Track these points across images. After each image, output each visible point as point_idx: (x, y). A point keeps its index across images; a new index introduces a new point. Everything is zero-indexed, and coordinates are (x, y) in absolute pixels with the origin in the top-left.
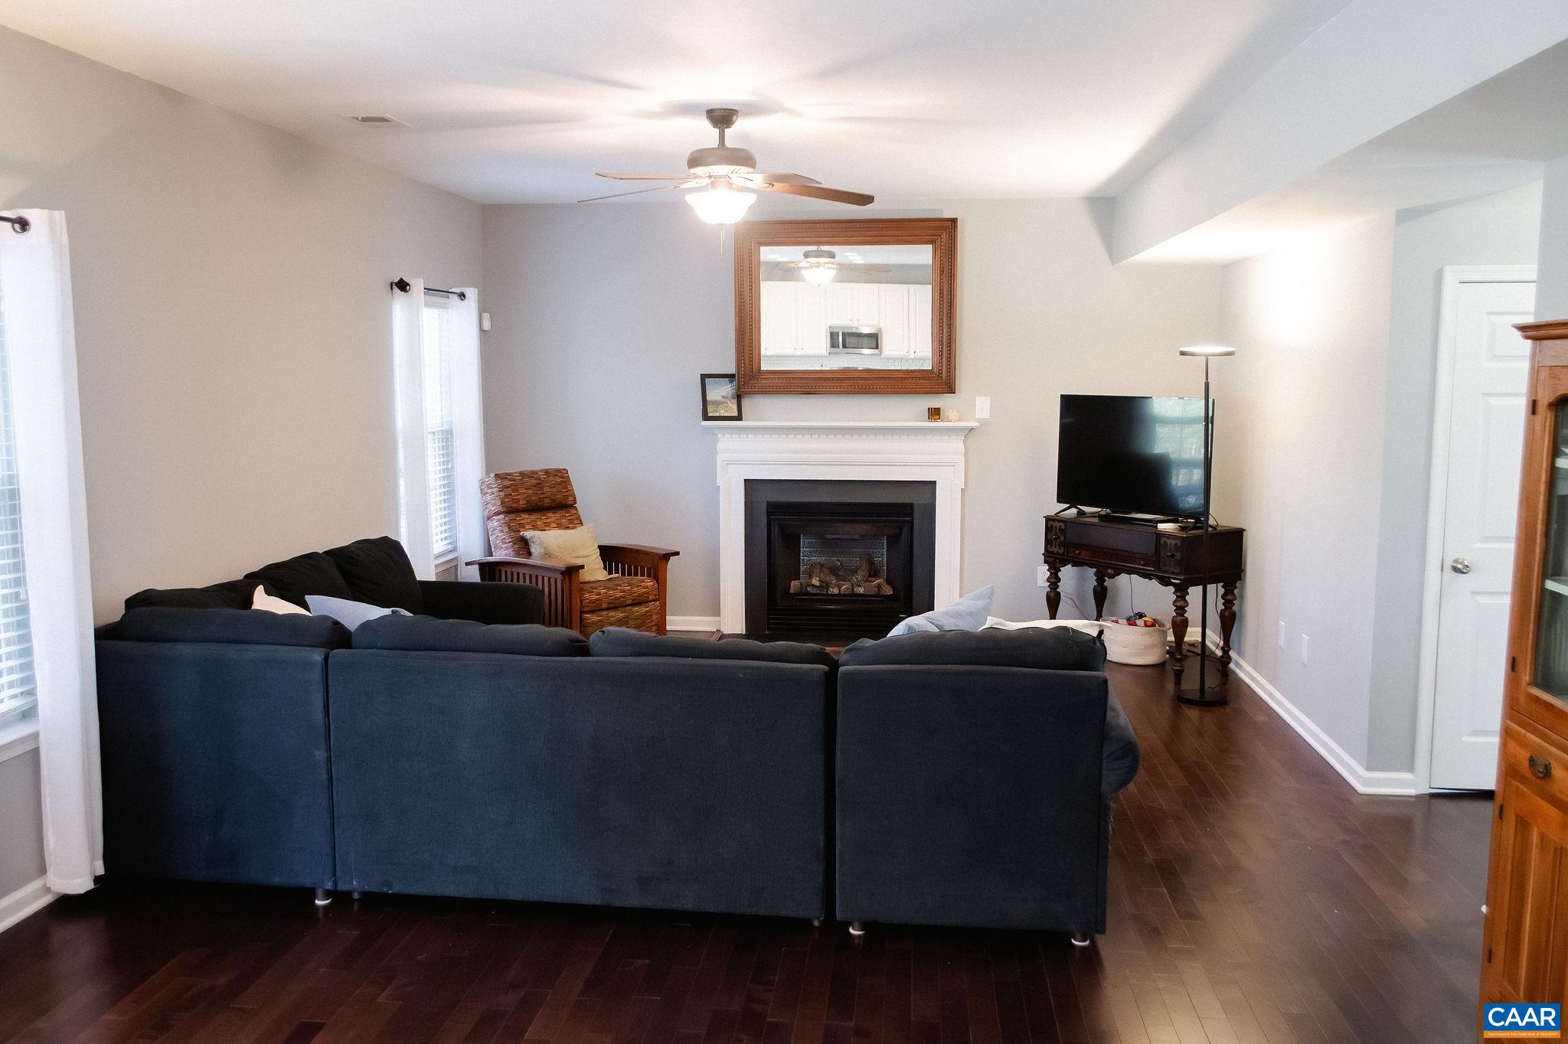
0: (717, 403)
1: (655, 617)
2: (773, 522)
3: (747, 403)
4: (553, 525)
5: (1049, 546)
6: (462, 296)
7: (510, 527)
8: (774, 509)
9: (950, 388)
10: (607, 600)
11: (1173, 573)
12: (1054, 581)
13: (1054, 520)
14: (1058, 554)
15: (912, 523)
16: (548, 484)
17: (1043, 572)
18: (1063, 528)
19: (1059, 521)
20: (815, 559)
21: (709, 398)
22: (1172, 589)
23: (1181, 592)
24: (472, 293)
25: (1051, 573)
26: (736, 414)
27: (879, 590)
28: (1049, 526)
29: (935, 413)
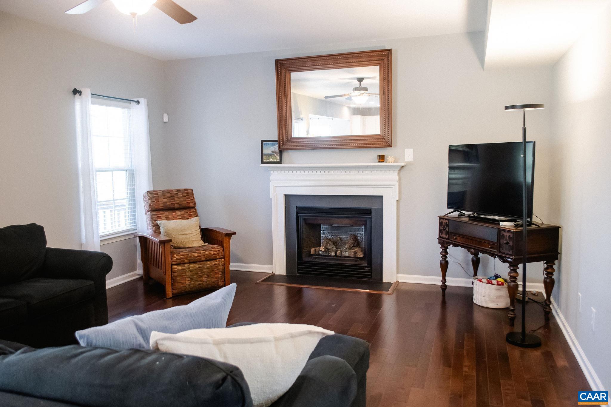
0: (269, 155)
1: (220, 267)
2: (299, 217)
3: (285, 155)
4: (178, 217)
5: (441, 234)
6: (138, 102)
7: (152, 218)
8: (300, 210)
9: (389, 145)
10: (189, 258)
11: (508, 254)
12: (445, 254)
13: (443, 219)
14: (445, 238)
15: (371, 218)
16: (178, 197)
17: (438, 248)
18: (448, 223)
19: (446, 219)
20: (328, 236)
21: (265, 152)
22: (507, 265)
23: (514, 266)
24: (143, 101)
25: (443, 250)
26: (278, 160)
27: (355, 254)
28: (441, 222)
29: (382, 158)
